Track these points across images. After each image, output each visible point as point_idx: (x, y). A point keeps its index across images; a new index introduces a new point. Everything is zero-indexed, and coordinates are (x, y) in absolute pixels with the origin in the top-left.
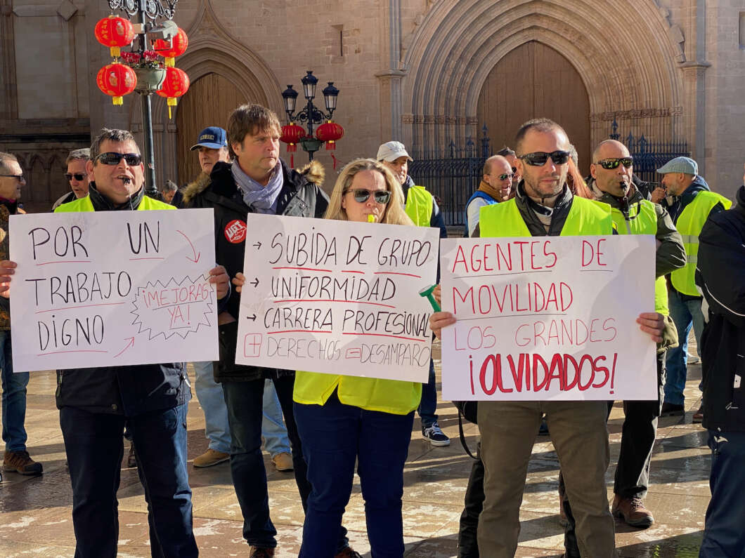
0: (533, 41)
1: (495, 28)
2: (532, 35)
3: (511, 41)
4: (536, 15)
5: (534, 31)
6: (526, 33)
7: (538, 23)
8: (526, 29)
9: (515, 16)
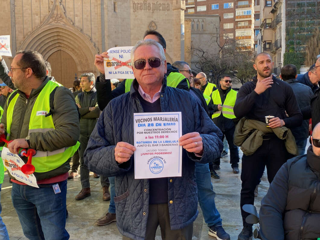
0: (60, 50)
1: (47, 46)
2: (59, 48)
3: (53, 50)
4: (60, 43)
5: (60, 47)
6: (58, 48)
7: (61, 45)
8: (58, 46)
9: (53, 43)
